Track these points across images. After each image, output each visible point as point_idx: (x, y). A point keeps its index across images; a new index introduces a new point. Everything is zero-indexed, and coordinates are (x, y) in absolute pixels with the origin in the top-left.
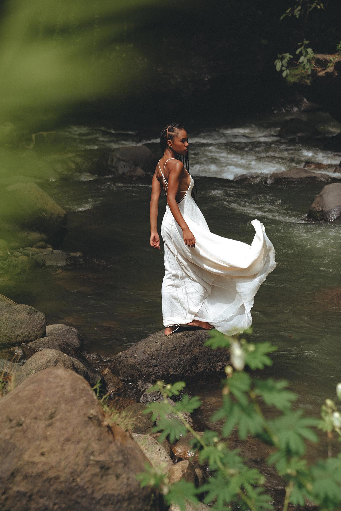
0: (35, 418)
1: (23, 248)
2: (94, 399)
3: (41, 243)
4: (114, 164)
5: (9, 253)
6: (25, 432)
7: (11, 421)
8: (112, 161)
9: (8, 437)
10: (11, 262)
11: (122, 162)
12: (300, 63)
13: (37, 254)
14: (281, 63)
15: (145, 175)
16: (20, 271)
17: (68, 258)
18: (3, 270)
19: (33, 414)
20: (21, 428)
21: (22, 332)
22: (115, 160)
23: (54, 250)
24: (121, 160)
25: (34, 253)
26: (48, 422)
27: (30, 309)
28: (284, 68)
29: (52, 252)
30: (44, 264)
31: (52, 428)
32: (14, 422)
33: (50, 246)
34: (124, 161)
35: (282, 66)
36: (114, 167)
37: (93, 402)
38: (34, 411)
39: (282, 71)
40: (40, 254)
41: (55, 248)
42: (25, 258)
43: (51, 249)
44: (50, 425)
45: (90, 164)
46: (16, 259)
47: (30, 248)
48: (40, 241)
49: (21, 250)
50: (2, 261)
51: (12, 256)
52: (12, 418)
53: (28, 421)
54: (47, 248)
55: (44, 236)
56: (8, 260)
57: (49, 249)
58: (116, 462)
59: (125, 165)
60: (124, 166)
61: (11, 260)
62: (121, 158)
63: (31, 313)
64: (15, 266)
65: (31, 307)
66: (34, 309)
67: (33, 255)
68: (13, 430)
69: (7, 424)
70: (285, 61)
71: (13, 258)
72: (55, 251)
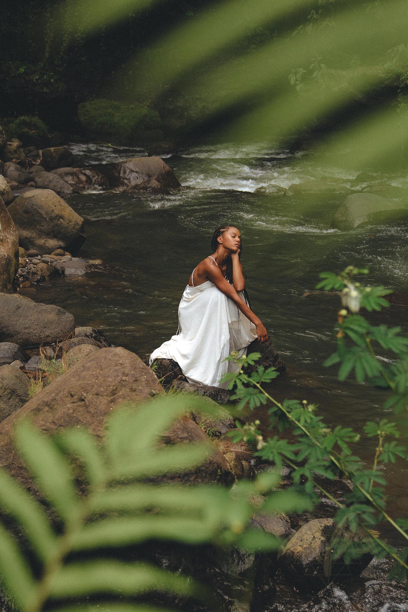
0: (97, 394)
1: (41, 255)
2: (154, 378)
3: (59, 251)
4: (126, 176)
5: (27, 260)
6: (87, 407)
7: (72, 396)
8: (125, 173)
9: (71, 411)
10: (30, 269)
11: (135, 173)
12: (313, 77)
13: (56, 261)
14: (295, 77)
15: (159, 187)
16: (39, 278)
17: (87, 266)
18: (22, 277)
19: (94, 391)
20: (83, 403)
21: (51, 333)
22: (128, 171)
23: (72, 258)
24: (133, 171)
25: (52, 260)
26: (109, 399)
27: (59, 310)
28: (298, 82)
29: (71, 260)
30: (63, 272)
31: (114, 404)
32: (76, 397)
33: (68, 253)
34: (137, 172)
35: (296, 80)
36: (126, 179)
37: (154, 381)
38: (95, 387)
39: (295, 85)
40: (59, 261)
41: (74, 255)
42: (44, 265)
43: (70, 257)
44: (112, 401)
45: (100, 177)
46: (35, 266)
47: (48, 255)
48: (58, 248)
49: (39, 257)
50: (21, 269)
51: (31, 263)
52: (73, 393)
53: (90, 396)
54: (65, 255)
55: (61, 243)
56: (26, 267)
57: (68, 256)
58: (181, 438)
59: (138, 176)
60: (138, 178)
61: (30, 267)
62: (134, 169)
63: (59, 313)
64: (34, 274)
65: (59, 308)
66: (62, 309)
67: (52, 262)
68: (75, 404)
69: (69, 399)
70: (299, 76)
71: (31, 265)
72: (74, 259)
